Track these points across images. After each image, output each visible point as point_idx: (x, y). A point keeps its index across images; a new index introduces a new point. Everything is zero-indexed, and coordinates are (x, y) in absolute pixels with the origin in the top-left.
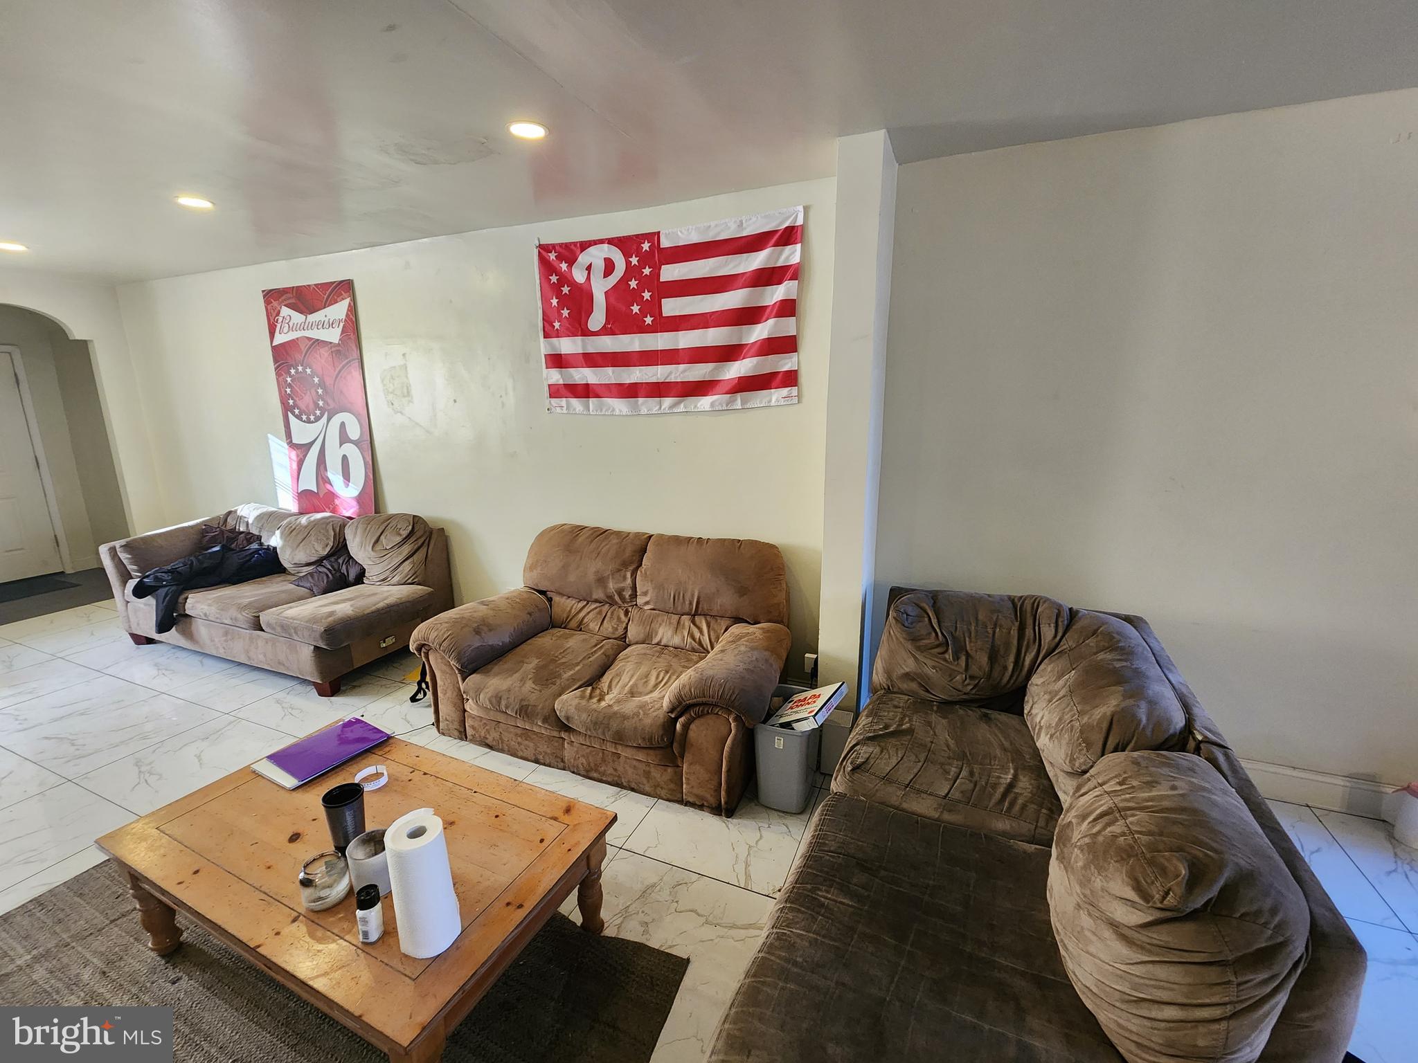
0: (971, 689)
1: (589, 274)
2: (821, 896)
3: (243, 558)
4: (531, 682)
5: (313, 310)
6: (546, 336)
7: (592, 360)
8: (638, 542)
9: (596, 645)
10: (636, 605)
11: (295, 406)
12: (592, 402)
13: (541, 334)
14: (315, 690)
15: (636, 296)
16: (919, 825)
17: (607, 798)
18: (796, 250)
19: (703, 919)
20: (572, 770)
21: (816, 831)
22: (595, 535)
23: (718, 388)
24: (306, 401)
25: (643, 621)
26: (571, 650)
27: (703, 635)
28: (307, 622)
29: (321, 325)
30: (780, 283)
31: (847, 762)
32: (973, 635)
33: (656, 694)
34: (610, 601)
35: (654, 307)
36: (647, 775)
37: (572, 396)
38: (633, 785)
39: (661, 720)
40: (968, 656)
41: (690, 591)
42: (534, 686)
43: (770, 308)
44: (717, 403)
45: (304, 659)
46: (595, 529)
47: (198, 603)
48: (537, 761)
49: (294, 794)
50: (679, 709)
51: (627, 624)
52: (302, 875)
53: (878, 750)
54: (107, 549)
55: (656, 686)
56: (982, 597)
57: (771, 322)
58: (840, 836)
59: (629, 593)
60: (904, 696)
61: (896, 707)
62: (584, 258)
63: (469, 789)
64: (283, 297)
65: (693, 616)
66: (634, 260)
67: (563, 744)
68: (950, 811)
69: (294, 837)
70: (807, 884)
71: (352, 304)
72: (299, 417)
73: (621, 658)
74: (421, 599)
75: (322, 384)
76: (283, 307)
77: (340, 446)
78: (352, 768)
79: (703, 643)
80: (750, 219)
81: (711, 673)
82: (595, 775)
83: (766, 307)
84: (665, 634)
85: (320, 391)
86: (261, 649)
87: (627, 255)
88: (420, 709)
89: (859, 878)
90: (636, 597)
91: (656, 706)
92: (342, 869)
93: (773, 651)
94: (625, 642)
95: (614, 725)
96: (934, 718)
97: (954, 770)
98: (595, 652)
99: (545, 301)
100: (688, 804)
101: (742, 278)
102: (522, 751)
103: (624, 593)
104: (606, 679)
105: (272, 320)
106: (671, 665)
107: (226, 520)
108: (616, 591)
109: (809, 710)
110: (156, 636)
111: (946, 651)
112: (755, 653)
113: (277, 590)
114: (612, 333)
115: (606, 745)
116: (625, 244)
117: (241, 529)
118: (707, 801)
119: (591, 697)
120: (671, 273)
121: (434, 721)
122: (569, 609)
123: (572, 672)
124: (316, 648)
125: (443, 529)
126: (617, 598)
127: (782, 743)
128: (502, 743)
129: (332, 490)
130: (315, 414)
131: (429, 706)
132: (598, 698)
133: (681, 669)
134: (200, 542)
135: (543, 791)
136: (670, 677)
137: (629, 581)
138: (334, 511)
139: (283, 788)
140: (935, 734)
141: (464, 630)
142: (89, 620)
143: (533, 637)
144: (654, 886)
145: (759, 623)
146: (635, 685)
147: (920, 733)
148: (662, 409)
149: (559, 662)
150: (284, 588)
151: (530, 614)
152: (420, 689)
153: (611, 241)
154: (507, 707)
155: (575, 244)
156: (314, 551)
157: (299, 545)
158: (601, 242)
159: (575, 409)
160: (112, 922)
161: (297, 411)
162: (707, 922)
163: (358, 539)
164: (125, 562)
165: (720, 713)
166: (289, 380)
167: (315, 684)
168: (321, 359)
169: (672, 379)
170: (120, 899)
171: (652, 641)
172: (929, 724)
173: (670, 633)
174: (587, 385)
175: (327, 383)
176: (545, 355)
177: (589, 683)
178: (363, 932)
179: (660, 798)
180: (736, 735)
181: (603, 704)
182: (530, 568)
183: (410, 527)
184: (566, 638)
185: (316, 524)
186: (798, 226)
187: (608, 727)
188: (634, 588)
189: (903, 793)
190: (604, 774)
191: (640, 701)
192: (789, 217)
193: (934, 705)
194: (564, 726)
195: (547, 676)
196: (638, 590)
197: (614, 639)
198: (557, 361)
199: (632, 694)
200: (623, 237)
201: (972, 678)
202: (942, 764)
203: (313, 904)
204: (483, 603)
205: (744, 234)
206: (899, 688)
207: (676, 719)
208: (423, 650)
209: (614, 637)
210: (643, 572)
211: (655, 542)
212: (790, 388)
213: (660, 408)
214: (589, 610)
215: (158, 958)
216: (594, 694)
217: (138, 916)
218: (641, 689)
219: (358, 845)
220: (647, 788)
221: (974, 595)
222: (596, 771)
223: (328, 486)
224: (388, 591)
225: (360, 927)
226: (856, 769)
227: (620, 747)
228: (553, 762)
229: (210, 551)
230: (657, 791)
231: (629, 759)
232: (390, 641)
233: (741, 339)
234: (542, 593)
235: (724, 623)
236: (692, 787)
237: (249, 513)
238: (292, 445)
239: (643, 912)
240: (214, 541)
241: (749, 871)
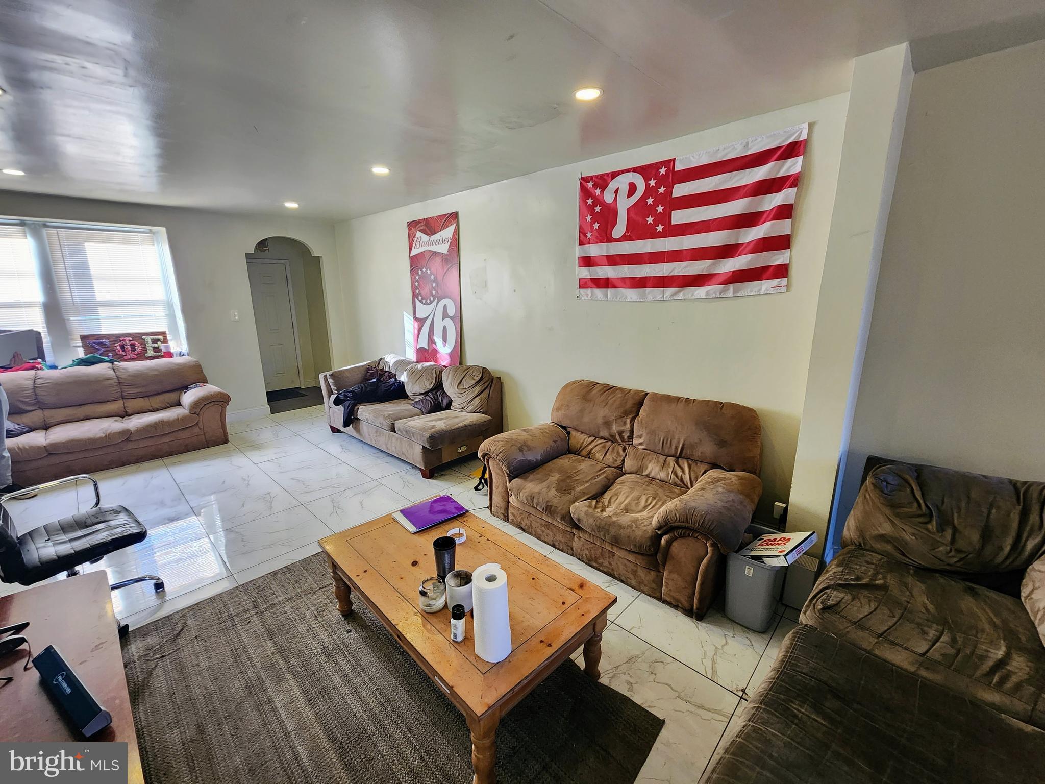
0: (956, 562)
1: (616, 196)
2: (795, 709)
3: (387, 387)
4: (554, 490)
5: (434, 233)
6: (581, 243)
7: (613, 260)
8: (637, 398)
9: (600, 470)
10: (632, 444)
11: (420, 293)
12: (610, 291)
13: (577, 242)
14: (420, 473)
15: (651, 210)
16: (895, 674)
17: (603, 583)
18: (797, 162)
19: (677, 694)
20: (578, 557)
21: (787, 652)
22: (605, 389)
23: (714, 280)
24: (425, 291)
25: (637, 457)
26: (582, 471)
27: (685, 474)
28: (420, 430)
29: (438, 242)
30: (779, 191)
31: (817, 601)
32: (963, 511)
33: (645, 514)
34: (612, 438)
35: (665, 218)
36: (635, 573)
37: (595, 287)
38: (623, 578)
39: (649, 534)
40: (955, 530)
41: (676, 438)
42: (556, 493)
43: (768, 212)
44: (712, 292)
45: (416, 454)
46: (605, 385)
47: (364, 412)
48: (554, 546)
49: (414, 536)
50: (665, 528)
51: (624, 458)
52: (421, 588)
53: (848, 597)
54: (323, 376)
55: (645, 507)
56: (975, 477)
57: (768, 224)
58: (812, 663)
59: (628, 435)
60: (877, 555)
61: (868, 563)
62: (613, 185)
63: (515, 556)
64: (419, 225)
65: (678, 458)
66: (652, 183)
67: (573, 538)
68: (927, 669)
69: (415, 563)
70: (780, 693)
71: (457, 228)
72: (421, 301)
73: (619, 482)
74: (484, 423)
75: (436, 281)
76: (418, 232)
77: (443, 320)
78: (445, 527)
79: (684, 480)
80: (756, 139)
81: (693, 504)
82: (595, 564)
83: (764, 212)
84: (653, 468)
85: (434, 285)
86: (394, 444)
87: (647, 179)
88: (480, 496)
89: (831, 704)
90: (632, 439)
91: (646, 523)
92: (442, 590)
93: (748, 496)
94: (622, 470)
95: (613, 531)
96: (910, 580)
97: (932, 633)
98: (600, 475)
99: (582, 217)
100: (664, 602)
101: (744, 189)
102: (544, 536)
103: (623, 435)
104: (607, 496)
105: (411, 240)
106: (657, 493)
107: (379, 364)
108: (618, 432)
109: (779, 550)
110: (342, 429)
111: (929, 522)
112: (732, 495)
113: (404, 408)
114: (631, 239)
115: (605, 544)
116: (645, 171)
117: (386, 370)
118: (681, 604)
119: (596, 507)
120: (681, 190)
121: (488, 505)
122: (582, 441)
123: (582, 487)
124: (424, 447)
125: (500, 377)
126: (618, 437)
127: (752, 572)
128: (531, 528)
129: (436, 348)
130: (430, 300)
131: (486, 495)
132: (600, 509)
133: (665, 498)
134: (366, 375)
135: (564, 569)
136: (656, 503)
137: (628, 426)
138: (436, 362)
139: (408, 531)
140: (912, 596)
141: (513, 447)
142: (311, 416)
143: (555, 458)
144: (637, 657)
145: (734, 471)
146: (629, 504)
147: (895, 591)
148: (665, 296)
149: (574, 478)
150: (407, 408)
151: (555, 442)
152: (480, 483)
153: (635, 170)
154: (537, 505)
155: (607, 174)
156: (424, 386)
157: (416, 382)
158: (628, 171)
159: (597, 297)
160: (320, 588)
161: (420, 297)
162: (679, 697)
163: (449, 380)
164: (331, 384)
165: (698, 538)
166: (417, 277)
167: (421, 470)
168: (437, 265)
169: (675, 273)
170: (324, 577)
171: (642, 473)
172: (906, 585)
173: (657, 469)
174: (608, 278)
175: (439, 279)
176: (579, 257)
177: (594, 497)
178: (454, 633)
179: (643, 592)
180: (711, 558)
181: (605, 514)
182: (557, 409)
183: (481, 375)
184: (580, 462)
185: (425, 370)
186: (801, 141)
187: (608, 531)
188: (632, 431)
189: (876, 641)
190: (601, 565)
191: (632, 516)
192: (795, 133)
193: (911, 569)
194: (575, 525)
195: (565, 487)
196: (634, 433)
197: (614, 467)
198: (587, 262)
199: (627, 510)
200: (645, 165)
201: (959, 551)
202: (919, 624)
203: (425, 607)
204: (524, 430)
205: (749, 153)
206: (872, 547)
207: (661, 536)
208: (486, 457)
209: (614, 466)
210: (640, 420)
211: (650, 398)
212: (780, 279)
213: (663, 296)
214: (596, 444)
215: (341, 616)
216: (598, 506)
217: (333, 589)
218: (633, 507)
219: (452, 577)
220: (633, 582)
221: (966, 474)
222: (596, 561)
223: (434, 345)
224: (465, 416)
225: (452, 630)
226: (826, 609)
227: (615, 548)
228: (565, 548)
229: (371, 381)
230: (641, 587)
231: (621, 558)
232: (464, 448)
233: (738, 240)
234: (564, 428)
235: (703, 467)
236: (670, 590)
237: (391, 360)
238: (416, 319)
239: (629, 674)
240: (372, 376)
241: (715, 667)
